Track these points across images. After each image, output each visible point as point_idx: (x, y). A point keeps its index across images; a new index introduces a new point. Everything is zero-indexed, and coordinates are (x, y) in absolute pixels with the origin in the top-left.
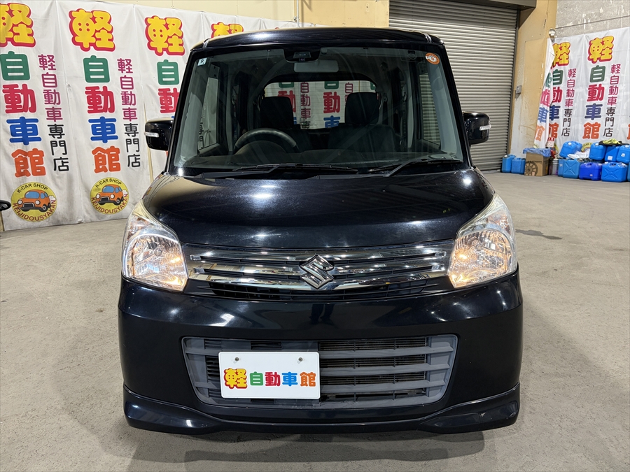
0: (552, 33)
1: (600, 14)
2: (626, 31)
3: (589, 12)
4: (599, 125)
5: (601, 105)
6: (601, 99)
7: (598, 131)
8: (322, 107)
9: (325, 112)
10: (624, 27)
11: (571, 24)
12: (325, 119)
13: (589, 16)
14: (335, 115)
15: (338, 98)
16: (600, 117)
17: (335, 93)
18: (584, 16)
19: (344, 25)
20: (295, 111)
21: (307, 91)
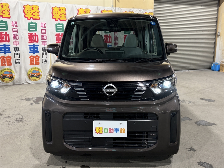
19: (133, 8)
20: (111, 42)
21: (117, 35)
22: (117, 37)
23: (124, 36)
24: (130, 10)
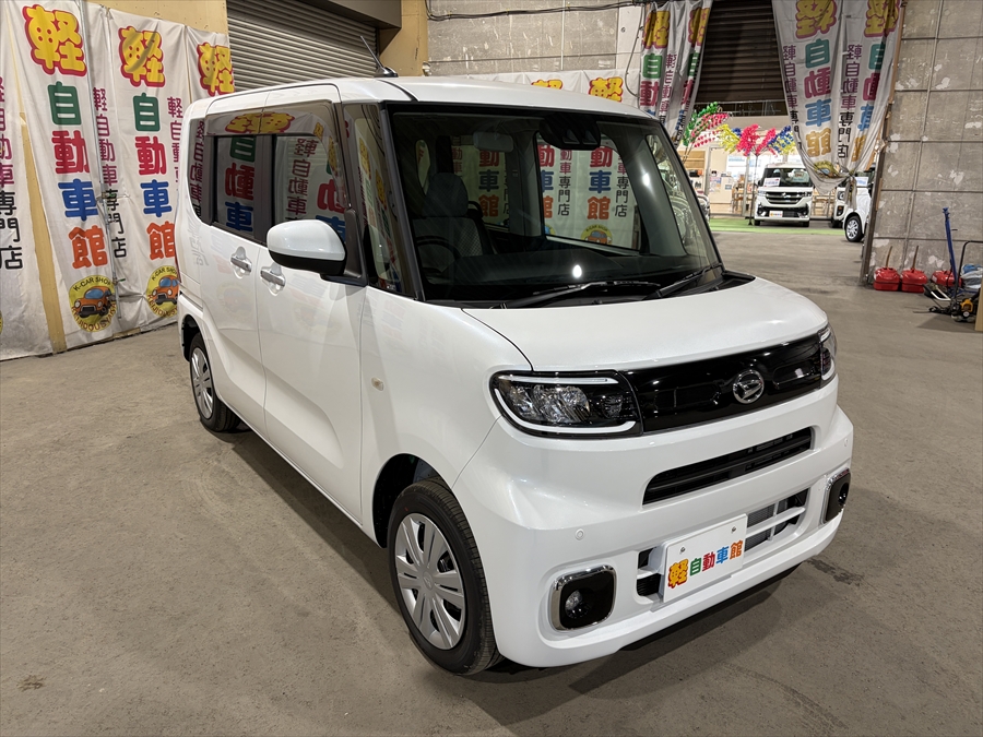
0: (427, 68)
1: (486, 51)
2: (519, 77)
3: (471, 46)
4: (497, 199)
5: (498, 173)
6: (497, 164)
7: (496, 206)
8: (136, 164)
9: (141, 173)
10: (516, 71)
11: (449, 59)
12: (143, 186)
13: (471, 51)
14: (160, 178)
15: (161, 147)
16: (497, 188)
17: (155, 139)
18: (465, 49)
19: (157, 15)
20: (88, 171)
21: (106, 132)
22: (108, 144)
23: (137, 139)
24: (148, 22)
